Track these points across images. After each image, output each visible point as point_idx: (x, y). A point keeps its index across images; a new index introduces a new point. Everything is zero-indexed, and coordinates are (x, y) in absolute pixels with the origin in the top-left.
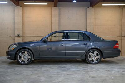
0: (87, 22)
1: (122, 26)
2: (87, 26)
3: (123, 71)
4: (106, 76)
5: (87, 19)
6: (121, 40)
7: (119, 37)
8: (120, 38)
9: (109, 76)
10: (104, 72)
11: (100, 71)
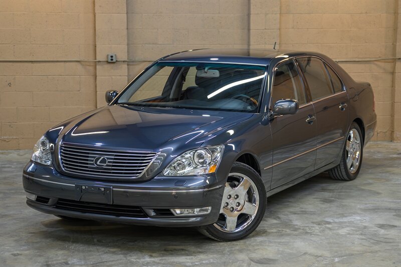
1: (396, 13)
2: (249, 15)
3: (382, 226)
6: (393, 73)
7: (385, 61)
8: (388, 66)
9: (327, 254)
10: (311, 234)
11: (296, 230)
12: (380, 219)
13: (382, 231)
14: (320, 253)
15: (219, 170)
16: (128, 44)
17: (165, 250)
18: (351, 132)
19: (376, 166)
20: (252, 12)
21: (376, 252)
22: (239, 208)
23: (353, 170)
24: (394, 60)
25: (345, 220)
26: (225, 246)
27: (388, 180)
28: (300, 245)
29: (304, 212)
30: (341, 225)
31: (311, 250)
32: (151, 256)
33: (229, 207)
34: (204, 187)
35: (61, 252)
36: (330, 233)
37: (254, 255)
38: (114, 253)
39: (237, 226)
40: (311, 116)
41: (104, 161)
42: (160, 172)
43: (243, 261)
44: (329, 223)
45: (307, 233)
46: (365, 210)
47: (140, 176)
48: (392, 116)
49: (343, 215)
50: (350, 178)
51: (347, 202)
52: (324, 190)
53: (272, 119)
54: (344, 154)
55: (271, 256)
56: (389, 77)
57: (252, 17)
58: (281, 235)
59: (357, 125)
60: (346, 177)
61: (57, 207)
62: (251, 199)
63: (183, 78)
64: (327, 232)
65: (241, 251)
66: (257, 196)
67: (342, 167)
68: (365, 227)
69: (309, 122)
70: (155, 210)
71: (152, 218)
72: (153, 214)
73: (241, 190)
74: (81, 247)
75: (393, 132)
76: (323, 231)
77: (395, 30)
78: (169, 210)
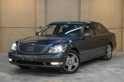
0: (80, 10)
1: (123, 15)
2: (80, 15)
3: (116, 71)
4: (94, 77)
5: (80, 6)
6: (122, 32)
7: (120, 28)
8: (121, 30)
9: (98, 77)
10: (94, 72)
11: (90, 71)
12: (116, 69)
13: (116, 72)
14: (96, 77)
15: (66, 51)
16: (45, 23)
17: (49, 76)
18: (108, 46)
19: (116, 57)
20: (81, 14)
21: (113, 77)
22: (72, 64)
23: (109, 57)
24: (122, 28)
25: (105, 69)
26: (68, 75)
27: (119, 60)
28: (90, 75)
29: (93, 67)
30: (104, 71)
31: (94, 76)
32: (45, 77)
33: (69, 63)
34: (61, 56)
35: (18, 76)
36: (100, 72)
37: (76, 77)
38: (34, 76)
39: (72, 69)
40: (96, 39)
41: (31, 49)
42: (47, 52)
43: (72, 79)
44: (100, 70)
45: (93, 72)
46: (112, 67)
47: (42, 53)
48: (122, 44)
49: (104, 68)
50: (108, 59)
51: (106, 65)
52: (100, 62)
53: (83, 39)
54: (106, 52)
55: (81, 78)
56: (121, 33)
57: (81, 15)
58: (85, 72)
59: (110, 44)
60: (107, 59)
61: (18, 63)
62: (76, 61)
63: (59, 29)
64: (99, 72)
65: (72, 76)
66: (78, 60)
67: (106, 56)
68: (111, 71)
69: (95, 41)
70: (46, 63)
71: (45, 65)
72: (45, 64)
73: (73, 58)
74: (24, 75)
75: (122, 49)
76: (98, 72)
77: (123, 19)
78: (50, 63)
